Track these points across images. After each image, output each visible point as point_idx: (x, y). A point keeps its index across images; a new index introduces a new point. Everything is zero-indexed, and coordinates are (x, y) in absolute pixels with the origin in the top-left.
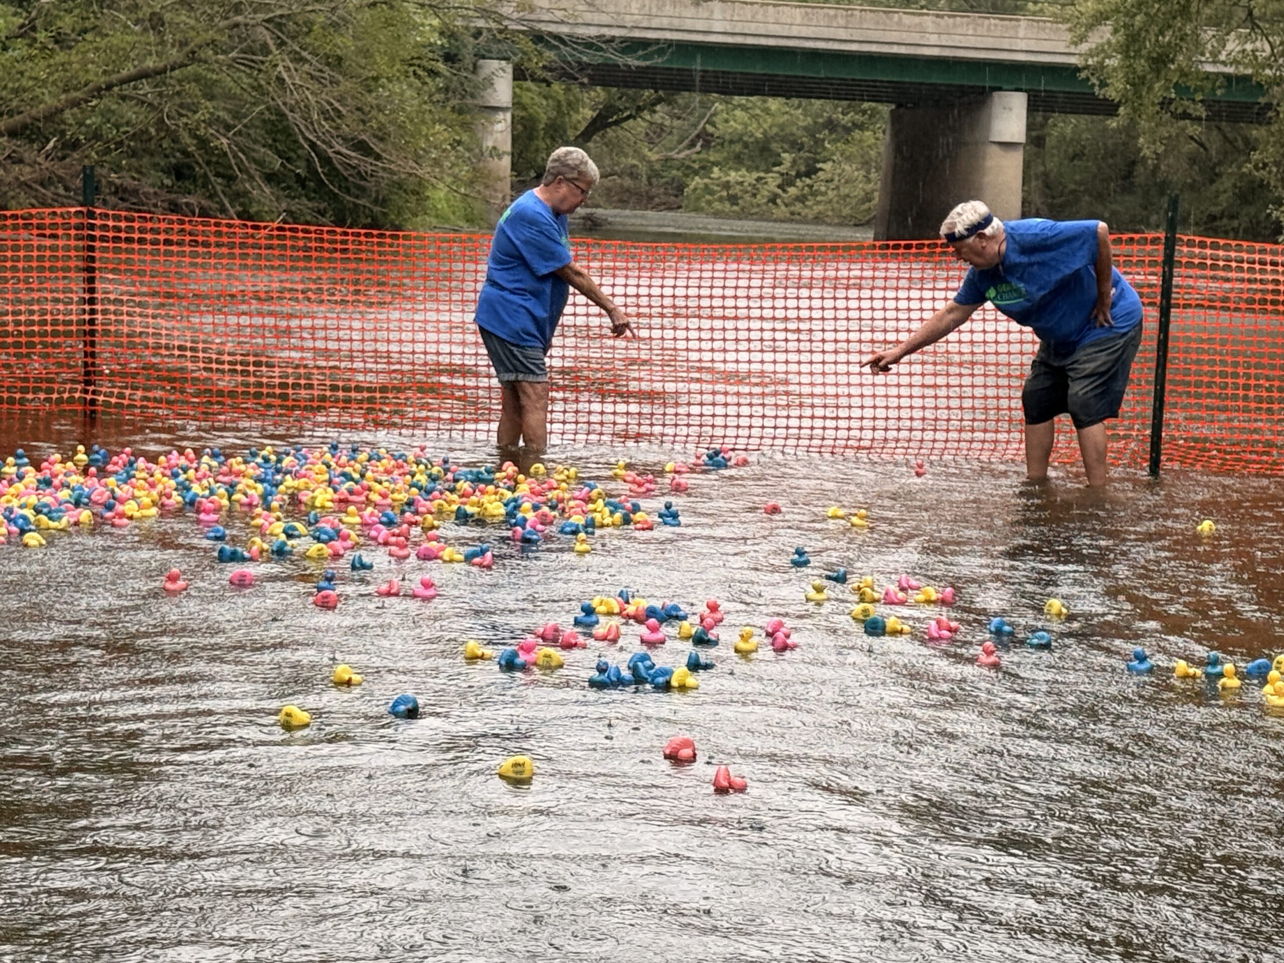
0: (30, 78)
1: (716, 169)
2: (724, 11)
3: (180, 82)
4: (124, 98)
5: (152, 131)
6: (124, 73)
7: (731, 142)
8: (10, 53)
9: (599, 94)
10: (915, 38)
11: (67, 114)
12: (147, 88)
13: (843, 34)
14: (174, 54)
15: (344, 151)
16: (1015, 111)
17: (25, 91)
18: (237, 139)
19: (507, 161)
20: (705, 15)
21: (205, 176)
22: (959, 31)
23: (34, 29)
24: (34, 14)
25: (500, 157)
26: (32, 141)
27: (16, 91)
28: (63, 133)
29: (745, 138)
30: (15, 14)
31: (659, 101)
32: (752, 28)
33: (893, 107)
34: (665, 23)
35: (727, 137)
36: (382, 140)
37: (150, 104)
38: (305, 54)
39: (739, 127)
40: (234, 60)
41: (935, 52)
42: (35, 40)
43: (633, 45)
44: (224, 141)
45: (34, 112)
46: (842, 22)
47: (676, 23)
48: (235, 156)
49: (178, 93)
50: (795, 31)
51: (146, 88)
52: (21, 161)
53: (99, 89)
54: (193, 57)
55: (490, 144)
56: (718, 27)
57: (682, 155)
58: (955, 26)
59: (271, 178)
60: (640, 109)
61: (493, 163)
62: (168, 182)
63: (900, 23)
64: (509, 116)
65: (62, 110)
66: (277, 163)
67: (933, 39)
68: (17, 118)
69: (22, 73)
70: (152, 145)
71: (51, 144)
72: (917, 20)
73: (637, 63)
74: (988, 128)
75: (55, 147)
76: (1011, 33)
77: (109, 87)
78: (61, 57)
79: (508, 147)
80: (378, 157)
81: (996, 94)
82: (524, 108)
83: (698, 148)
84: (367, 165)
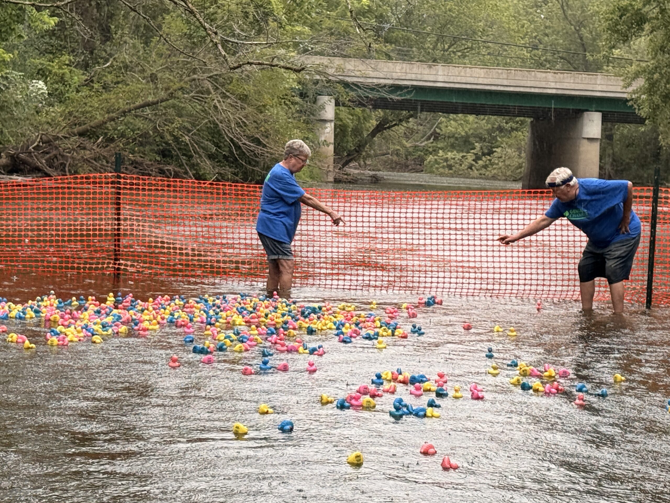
0: (91, 106)
1: (440, 151)
2: (444, 71)
3: (165, 108)
4: (137, 116)
5: (151, 132)
6: (137, 104)
7: (449, 137)
8: (80, 94)
9: (380, 113)
10: (543, 84)
11: (108, 125)
12: (149, 112)
13: (505, 83)
14: (163, 94)
15: (247, 143)
16: (595, 122)
17: (87, 113)
18: (194, 137)
19: (331, 148)
20: (434, 73)
21: (177, 155)
22: (566, 81)
23: (92, 81)
24: (92, 74)
25: (328, 145)
26: (90, 138)
27: (83, 113)
28: (106, 134)
29: (456, 135)
30: (83, 74)
31: (411, 116)
32: (459, 79)
33: (532, 119)
34: (413, 77)
35: (447, 135)
36: (267, 137)
37: (150, 120)
38: (228, 94)
39: (453, 130)
40: (193, 97)
41: (554, 91)
42: (93, 87)
43: (396, 88)
44: (187, 138)
45: (92, 124)
46: (505, 76)
47: (419, 77)
48: (192, 146)
49: (164, 114)
50: (480, 81)
51: (148, 111)
52: (84, 148)
53: (124, 112)
54: (171, 96)
55: (323, 139)
56: (440, 79)
57: (423, 144)
58: (564, 78)
59: (211, 157)
60: (401, 121)
61: (324, 149)
62: (158, 158)
63: (535, 76)
64: (333, 124)
65: (106, 123)
66: (214, 149)
67: (553, 85)
68: (84, 127)
69: (85, 104)
70: (151, 140)
71: (100, 140)
72: (544, 75)
73: (397, 98)
74: (581, 132)
75: (102, 141)
76: (593, 82)
77: (130, 111)
78: (105, 96)
79: (332, 141)
80: (265, 146)
81: (586, 114)
82: (341, 120)
83: (431, 140)
84: (259, 150)
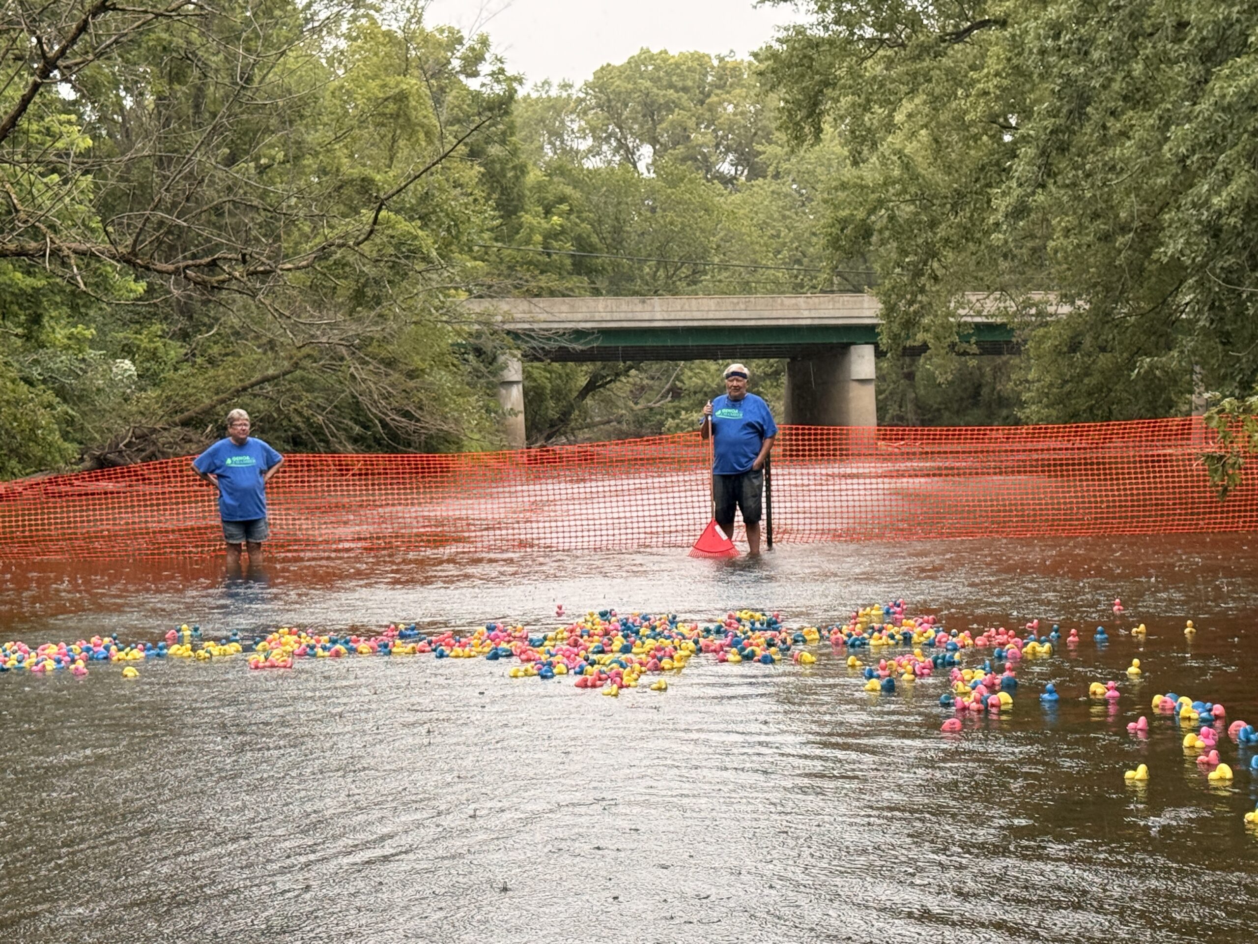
0: (194, 387)
1: (683, 412)
2: (661, 306)
3: (290, 382)
4: (255, 396)
5: (275, 415)
6: (253, 380)
7: (695, 393)
8: (180, 372)
9: (588, 367)
10: (793, 314)
11: (219, 408)
12: (270, 388)
13: (744, 315)
14: (286, 364)
15: (397, 418)
16: (867, 358)
17: (190, 396)
18: (330, 416)
19: (521, 417)
20: (650, 308)
21: (313, 442)
22: (823, 306)
23: (194, 355)
24: (194, 345)
25: (516, 415)
26: (197, 428)
27: (184, 397)
28: (216, 421)
29: (705, 389)
30: (182, 347)
31: (630, 368)
32: (682, 315)
33: (788, 360)
34: (622, 316)
35: (692, 389)
36: (421, 409)
37: (271, 399)
38: (367, 358)
39: (700, 382)
40: (323, 366)
41: (808, 322)
42: (195, 362)
44: (320, 418)
45: (197, 409)
46: (743, 307)
47: (630, 316)
48: (328, 427)
49: (288, 390)
50: (711, 316)
51: (268, 387)
52: (190, 441)
53: (238, 391)
54: (296, 365)
55: (509, 407)
56: (658, 316)
57: (658, 405)
58: (820, 303)
59: (355, 440)
60: (617, 375)
61: (511, 419)
62: (288, 448)
63: (782, 304)
64: (521, 386)
65: (215, 407)
66: (357, 429)
67: (806, 314)
68: (186, 414)
69: (187, 384)
70: (276, 425)
71: (209, 429)
72: (793, 301)
74: (849, 371)
75: (211, 431)
76: (859, 306)
77: (245, 389)
78: (211, 373)
79: (522, 408)
80: (418, 420)
81: (853, 348)
82: (535, 381)
83: (669, 399)
84: (412, 426)
